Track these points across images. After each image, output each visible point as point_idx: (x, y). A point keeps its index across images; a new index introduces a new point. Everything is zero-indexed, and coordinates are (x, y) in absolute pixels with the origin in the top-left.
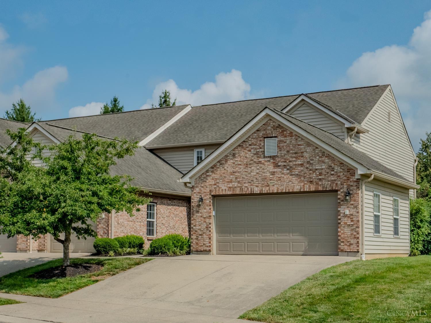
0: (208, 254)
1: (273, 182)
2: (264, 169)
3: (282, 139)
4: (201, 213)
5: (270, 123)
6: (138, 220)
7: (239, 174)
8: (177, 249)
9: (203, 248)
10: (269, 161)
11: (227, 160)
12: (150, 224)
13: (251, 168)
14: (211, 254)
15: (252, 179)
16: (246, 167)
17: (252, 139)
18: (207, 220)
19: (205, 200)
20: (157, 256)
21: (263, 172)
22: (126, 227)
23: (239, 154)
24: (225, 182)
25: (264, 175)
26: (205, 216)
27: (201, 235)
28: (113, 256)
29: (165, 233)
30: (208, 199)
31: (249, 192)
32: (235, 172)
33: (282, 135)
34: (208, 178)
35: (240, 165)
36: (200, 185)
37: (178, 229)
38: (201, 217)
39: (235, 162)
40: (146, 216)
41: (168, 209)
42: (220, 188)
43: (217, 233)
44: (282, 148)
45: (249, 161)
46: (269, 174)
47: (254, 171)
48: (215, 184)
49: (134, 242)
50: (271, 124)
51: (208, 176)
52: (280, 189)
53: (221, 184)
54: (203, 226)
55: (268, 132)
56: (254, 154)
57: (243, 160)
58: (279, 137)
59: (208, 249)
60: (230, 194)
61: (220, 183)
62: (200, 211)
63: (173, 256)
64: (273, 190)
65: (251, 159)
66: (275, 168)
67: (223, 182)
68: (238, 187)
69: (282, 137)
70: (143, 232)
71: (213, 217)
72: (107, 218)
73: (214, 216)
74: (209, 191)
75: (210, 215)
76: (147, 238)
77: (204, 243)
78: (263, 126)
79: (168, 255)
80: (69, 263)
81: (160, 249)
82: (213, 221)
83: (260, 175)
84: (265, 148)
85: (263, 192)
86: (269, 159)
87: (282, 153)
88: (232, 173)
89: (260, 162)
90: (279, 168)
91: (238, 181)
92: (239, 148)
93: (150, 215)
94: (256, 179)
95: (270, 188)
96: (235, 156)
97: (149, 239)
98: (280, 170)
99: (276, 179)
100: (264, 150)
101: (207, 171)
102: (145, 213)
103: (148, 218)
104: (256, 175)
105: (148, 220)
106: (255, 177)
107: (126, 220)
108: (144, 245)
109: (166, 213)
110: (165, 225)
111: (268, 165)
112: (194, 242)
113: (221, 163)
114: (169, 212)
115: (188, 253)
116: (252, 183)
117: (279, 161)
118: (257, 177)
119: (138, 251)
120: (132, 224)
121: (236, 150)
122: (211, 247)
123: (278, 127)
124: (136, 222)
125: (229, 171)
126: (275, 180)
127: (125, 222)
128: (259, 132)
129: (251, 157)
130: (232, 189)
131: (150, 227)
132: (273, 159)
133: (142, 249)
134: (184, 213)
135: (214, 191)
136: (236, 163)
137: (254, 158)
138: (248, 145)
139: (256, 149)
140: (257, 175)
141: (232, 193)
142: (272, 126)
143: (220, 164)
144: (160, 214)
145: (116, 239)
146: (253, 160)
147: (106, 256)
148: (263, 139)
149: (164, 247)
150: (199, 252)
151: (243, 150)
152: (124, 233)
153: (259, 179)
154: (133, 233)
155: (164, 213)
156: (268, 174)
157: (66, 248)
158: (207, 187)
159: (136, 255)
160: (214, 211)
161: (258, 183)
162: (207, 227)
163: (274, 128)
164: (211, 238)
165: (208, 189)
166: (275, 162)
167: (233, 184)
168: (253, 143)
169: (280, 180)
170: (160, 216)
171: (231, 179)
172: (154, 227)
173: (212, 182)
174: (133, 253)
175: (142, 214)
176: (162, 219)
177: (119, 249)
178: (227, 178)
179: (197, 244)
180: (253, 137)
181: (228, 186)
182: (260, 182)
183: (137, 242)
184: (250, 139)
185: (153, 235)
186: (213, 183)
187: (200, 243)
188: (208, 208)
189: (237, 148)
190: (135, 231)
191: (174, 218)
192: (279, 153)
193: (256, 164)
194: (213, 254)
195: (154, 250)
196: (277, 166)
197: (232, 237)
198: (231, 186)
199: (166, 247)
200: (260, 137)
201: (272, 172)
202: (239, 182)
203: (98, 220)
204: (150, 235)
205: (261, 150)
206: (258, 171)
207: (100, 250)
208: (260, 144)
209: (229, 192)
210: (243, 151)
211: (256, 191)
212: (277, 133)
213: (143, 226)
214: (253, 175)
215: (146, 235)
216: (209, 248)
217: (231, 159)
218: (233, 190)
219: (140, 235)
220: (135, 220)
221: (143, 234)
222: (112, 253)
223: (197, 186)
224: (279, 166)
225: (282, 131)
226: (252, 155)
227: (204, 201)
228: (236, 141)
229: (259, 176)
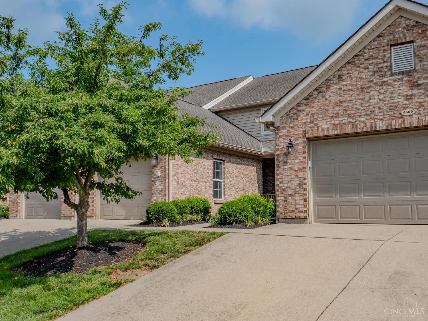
0: (303, 223)
1: (410, 110)
2: (392, 93)
3: (423, 43)
4: (290, 164)
5: (400, 22)
6: (202, 180)
7: (349, 104)
8: (258, 217)
9: (294, 214)
10: (402, 79)
11: (329, 85)
12: (217, 186)
13: (369, 93)
14: (307, 223)
15: (372, 110)
16: (361, 92)
17: (370, 51)
18: (300, 174)
19: (296, 145)
20: (230, 227)
21: (391, 97)
22: (188, 188)
23: (348, 75)
24: (327, 118)
25: (392, 101)
26: (296, 169)
27: (291, 195)
28: (168, 226)
29: (234, 195)
30: (301, 143)
31: (368, 128)
32: (344, 102)
33: (423, 37)
34: (301, 114)
35: (351, 90)
36: (288, 126)
37: (248, 190)
38: (291, 169)
39: (342, 86)
40: (213, 175)
41: (237, 168)
42: (318, 127)
43: (314, 192)
44: (425, 57)
45: (365, 83)
46: (402, 100)
47: (376, 97)
48: (311, 122)
49: (197, 207)
50: (403, 22)
51: (300, 111)
52: (423, 120)
53: (321, 120)
54: (293, 182)
55: (397, 36)
56: (375, 72)
57: (355, 83)
58: (417, 41)
59: (302, 215)
60: (336, 133)
61: (319, 119)
62: (289, 161)
63: (254, 227)
64: (410, 123)
65: (369, 80)
66: (412, 89)
67: (323, 117)
68: (349, 123)
69: (423, 41)
70: (209, 194)
71: (309, 169)
72: (163, 176)
73: (309, 167)
74: (302, 132)
75: (304, 166)
76: (214, 201)
77: (297, 206)
78: (389, 28)
79: (246, 226)
80: (85, 243)
81: (234, 217)
82: (308, 174)
83: (387, 102)
84: (393, 61)
85: (393, 127)
86: (400, 77)
87: (423, 65)
88: (338, 103)
89: (385, 83)
90: (421, 89)
91: (348, 114)
92: (349, 67)
93: (217, 175)
94: (380, 108)
95: (404, 120)
96: (342, 78)
97: (216, 202)
98: (422, 91)
99: (414, 105)
100: (391, 64)
101: (299, 105)
102: (211, 171)
103: (214, 178)
104: (378, 103)
105: (214, 180)
106: (378, 105)
107: (188, 179)
108: (210, 210)
109: (235, 173)
110: (234, 187)
111: (400, 86)
112: (281, 206)
113: (320, 91)
114: (238, 172)
115: (273, 222)
116: (372, 115)
117: (419, 78)
118: (381, 105)
119: (202, 219)
120: (195, 185)
121: (343, 69)
122: (308, 212)
123: (415, 26)
124: (200, 181)
125: (333, 101)
126: (414, 107)
127: (187, 182)
128: (381, 38)
129: (369, 77)
130: (338, 126)
131: (217, 188)
132: (408, 75)
133: (208, 215)
134: (254, 174)
135: (310, 132)
136: (344, 89)
137: (374, 78)
138: (363, 60)
139: (377, 64)
140: (381, 102)
141: (339, 133)
142: (405, 25)
143: (318, 93)
144: (228, 174)
145: (173, 202)
146: (372, 81)
147: (158, 226)
148: (389, 48)
149: (240, 214)
150: (288, 219)
151: (355, 68)
152: (185, 194)
153: (385, 108)
154: (195, 195)
155: (233, 172)
156: (400, 100)
157: (82, 218)
158: (298, 127)
159: (200, 223)
160: (309, 160)
161: (382, 114)
162: (300, 184)
163: (409, 28)
164: (307, 200)
165: (301, 129)
166: (412, 80)
167: (340, 119)
168: (372, 56)
169: (423, 106)
170: (228, 175)
171: (336, 112)
172: (221, 189)
173: (307, 119)
174: (196, 221)
175: (208, 172)
176: (230, 179)
177: (177, 216)
178: (330, 112)
179: (286, 208)
180: (371, 46)
181: (333, 122)
182: (385, 113)
183: (201, 206)
184: (366, 51)
185: (220, 197)
186: (309, 120)
187: (290, 207)
188: (301, 157)
189: (345, 67)
190: (200, 193)
191: (244, 179)
192: (419, 64)
193: (378, 86)
194: (310, 222)
195: (225, 218)
196: (415, 86)
197: (338, 198)
198: (338, 122)
199: (243, 214)
200: (384, 45)
201: (407, 96)
202: (349, 116)
203: (153, 179)
204: (217, 197)
205: (385, 64)
206: (381, 96)
207: (151, 217)
208: (385, 56)
209: (333, 131)
210: (355, 70)
211: (380, 127)
212: (414, 35)
213: (209, 186)
214: (374, 104)
215: (213, 197)
216: (305, 214)
217: (336, 83)
218: (341, 128)
219: (205, 197)
220: (199, 180)
221: (209, 196)
222: (166, 222)
223: (284, 126)
224: (419, 85)
225: (422, 31)
226: (371, 73)
227: (295, 147)
228: (344, 55)
229: (385, 104)
